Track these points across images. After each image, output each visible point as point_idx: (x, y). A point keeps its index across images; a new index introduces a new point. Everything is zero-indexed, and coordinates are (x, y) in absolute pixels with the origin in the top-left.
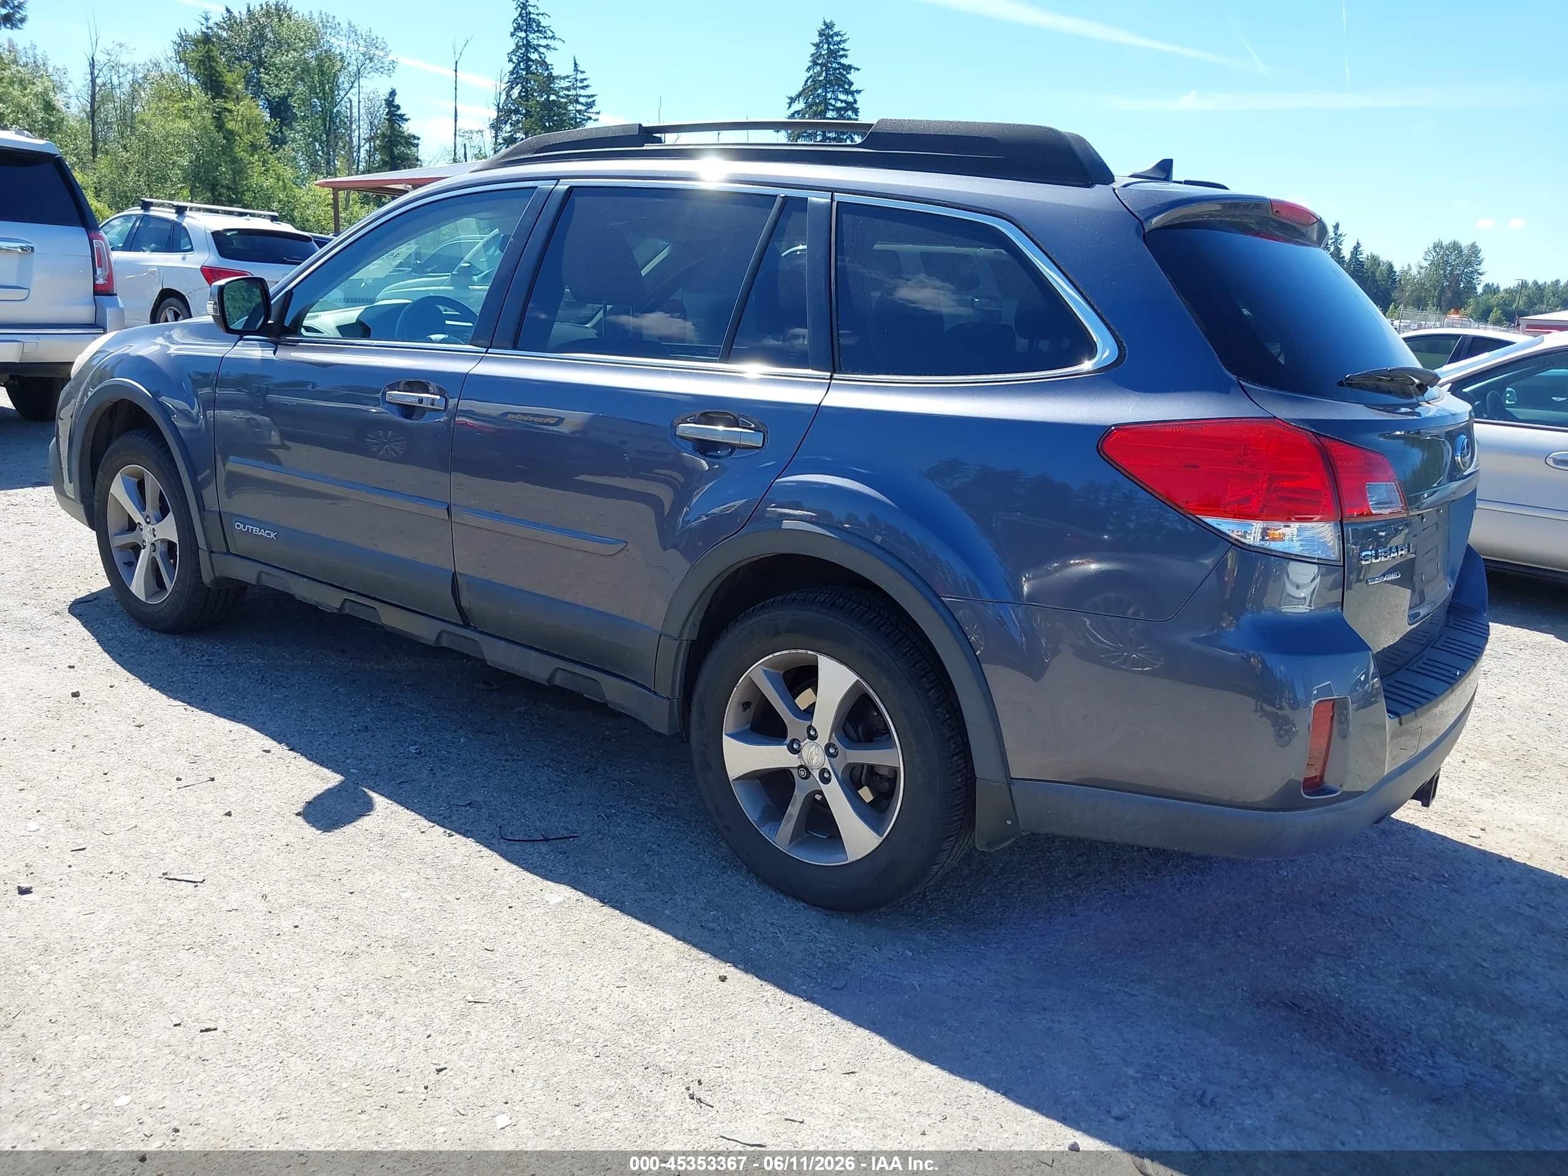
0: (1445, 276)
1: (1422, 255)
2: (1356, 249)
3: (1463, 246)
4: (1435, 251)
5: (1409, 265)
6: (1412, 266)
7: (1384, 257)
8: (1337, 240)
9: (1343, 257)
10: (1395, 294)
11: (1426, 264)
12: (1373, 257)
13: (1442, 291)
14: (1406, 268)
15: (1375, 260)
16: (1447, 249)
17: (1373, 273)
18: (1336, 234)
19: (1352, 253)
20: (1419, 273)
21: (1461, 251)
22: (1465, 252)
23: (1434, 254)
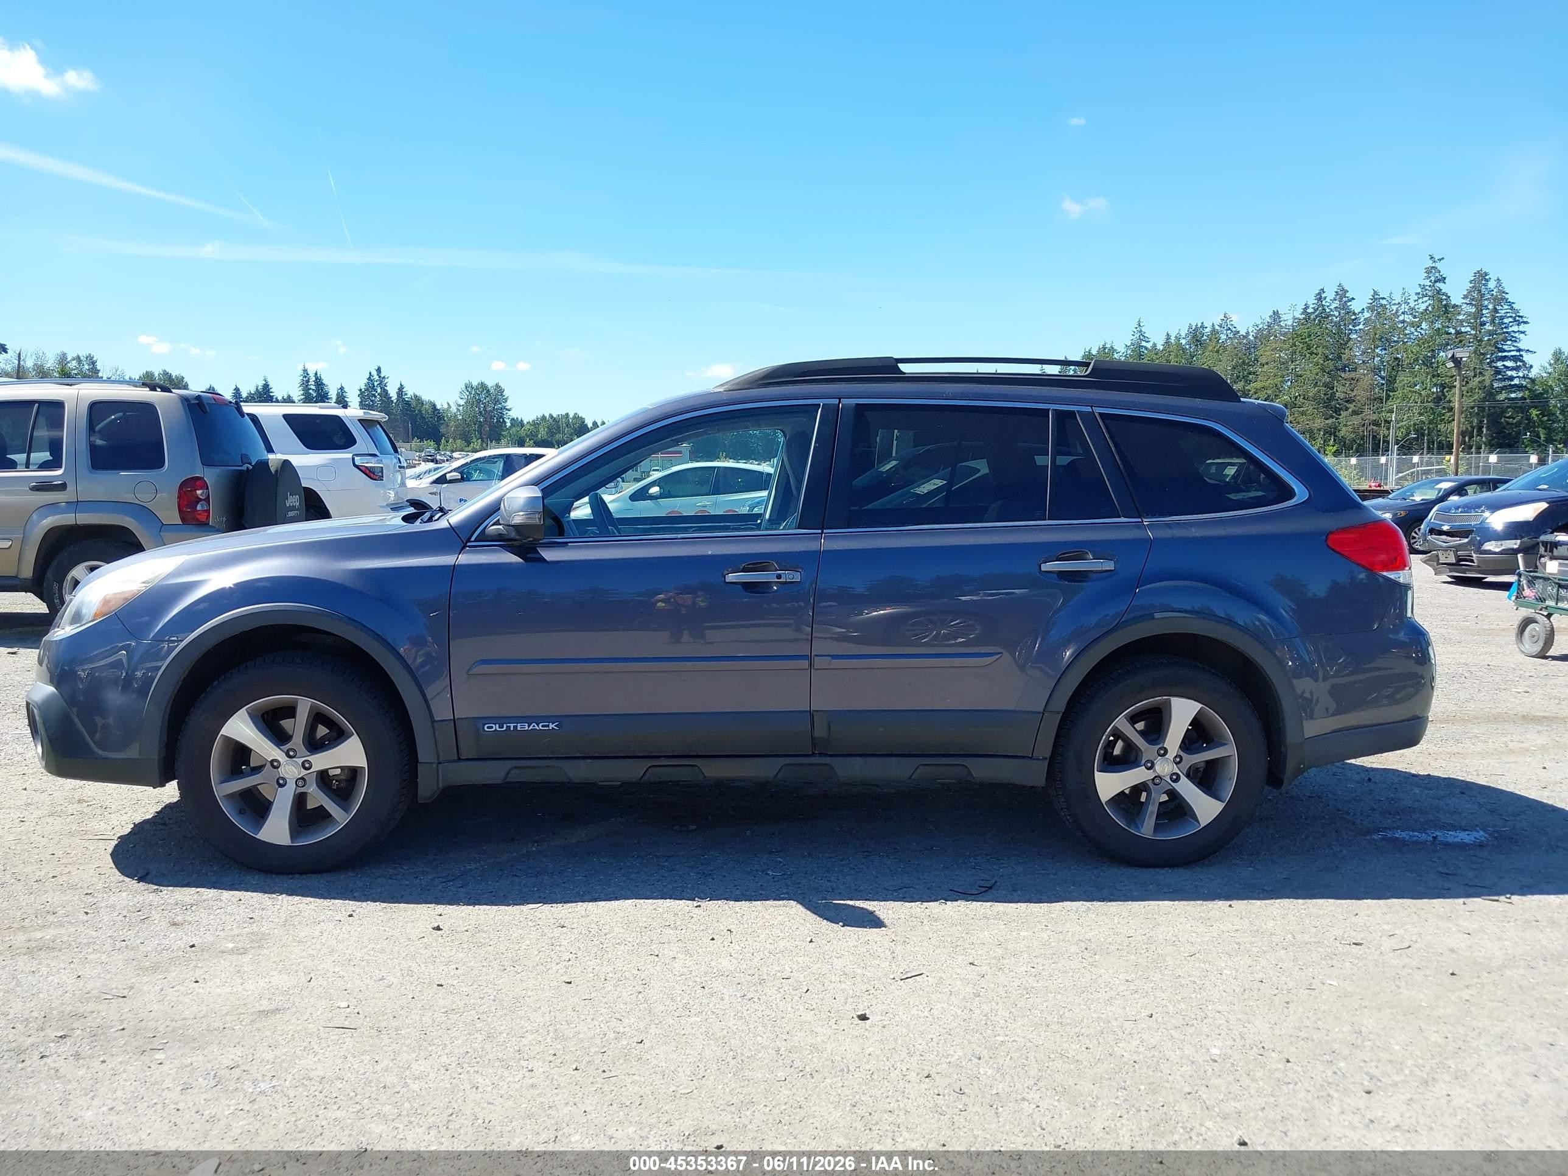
0: (481, 412)
1: (458, 395)
2: (401, 389)
3: (489, 386)
4: (468, 391)
5: (448, 404)
6: (451, 404)
7: (426, 397)
8: (381, 382)
9: (391, 398)
10: (443, 430)
11: (462, 402)
12: (416, 396)
13: (481, 426)
14: (446, 406)
15: (417, 399)
16: (478, 389)
17: (420, 411)
18: (380, 377)
19: (398, 394)
20: (458, 410)
21: (488, 391)
22: (492, 391)
23: (468, 393)
